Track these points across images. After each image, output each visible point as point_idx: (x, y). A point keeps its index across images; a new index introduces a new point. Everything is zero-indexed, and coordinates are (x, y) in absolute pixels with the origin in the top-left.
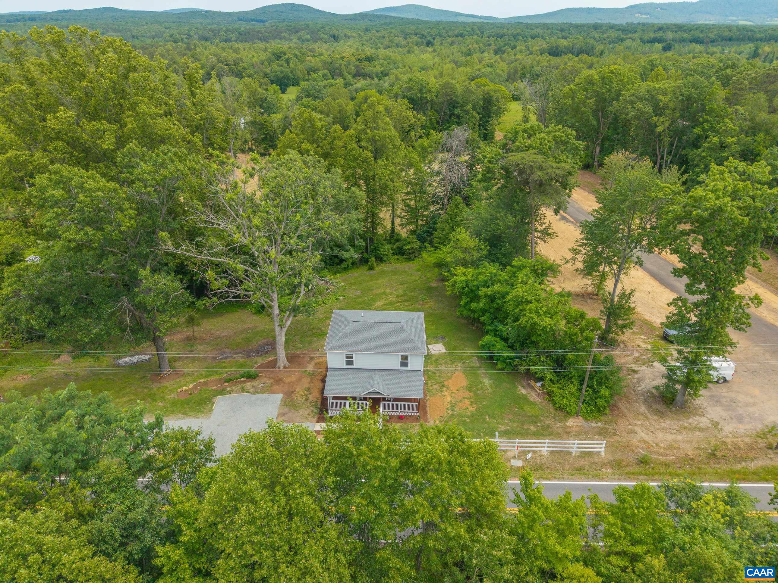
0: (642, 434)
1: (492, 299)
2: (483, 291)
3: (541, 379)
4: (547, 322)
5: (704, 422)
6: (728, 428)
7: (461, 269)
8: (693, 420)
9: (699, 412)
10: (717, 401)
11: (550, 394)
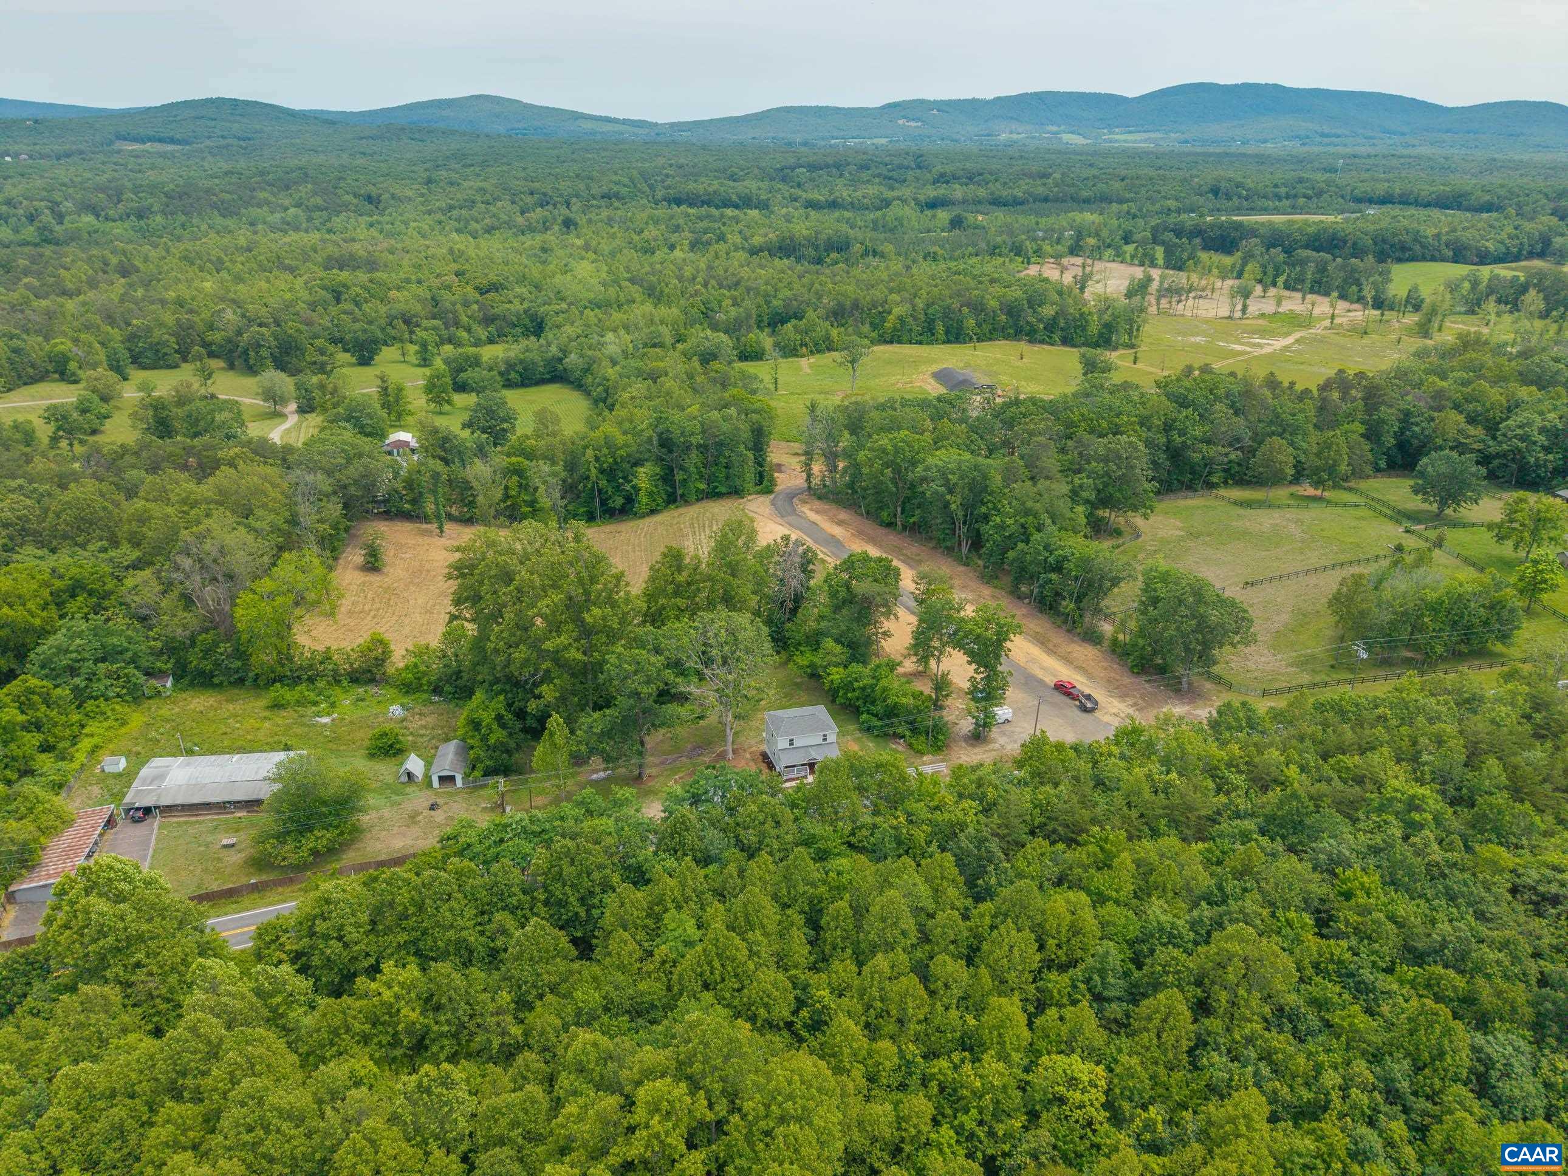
0: (964, 758)
1: (863, 689)
2: (856, 685)
3: (903, 737)
4: (904, 700)
5: (997, 746)
6: (1009, 747)
7: (834, 670)
8: (991, 746)
9: (994, 741)
10: (1003, 734)
11: (910, 745)
